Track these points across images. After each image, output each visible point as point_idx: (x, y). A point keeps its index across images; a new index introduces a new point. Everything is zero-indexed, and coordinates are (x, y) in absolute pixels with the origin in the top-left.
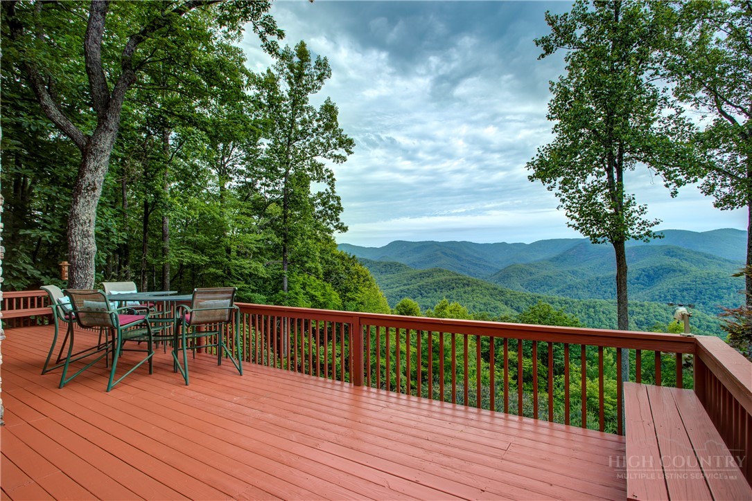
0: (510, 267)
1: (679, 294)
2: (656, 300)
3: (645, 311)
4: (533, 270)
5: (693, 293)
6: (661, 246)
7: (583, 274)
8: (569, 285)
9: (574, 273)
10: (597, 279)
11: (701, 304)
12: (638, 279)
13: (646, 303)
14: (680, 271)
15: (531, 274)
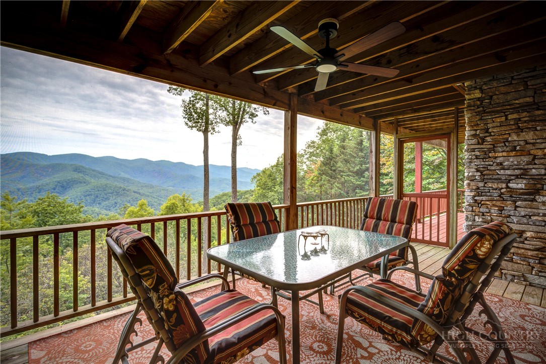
5: (92, 197)
6: (71, 165)
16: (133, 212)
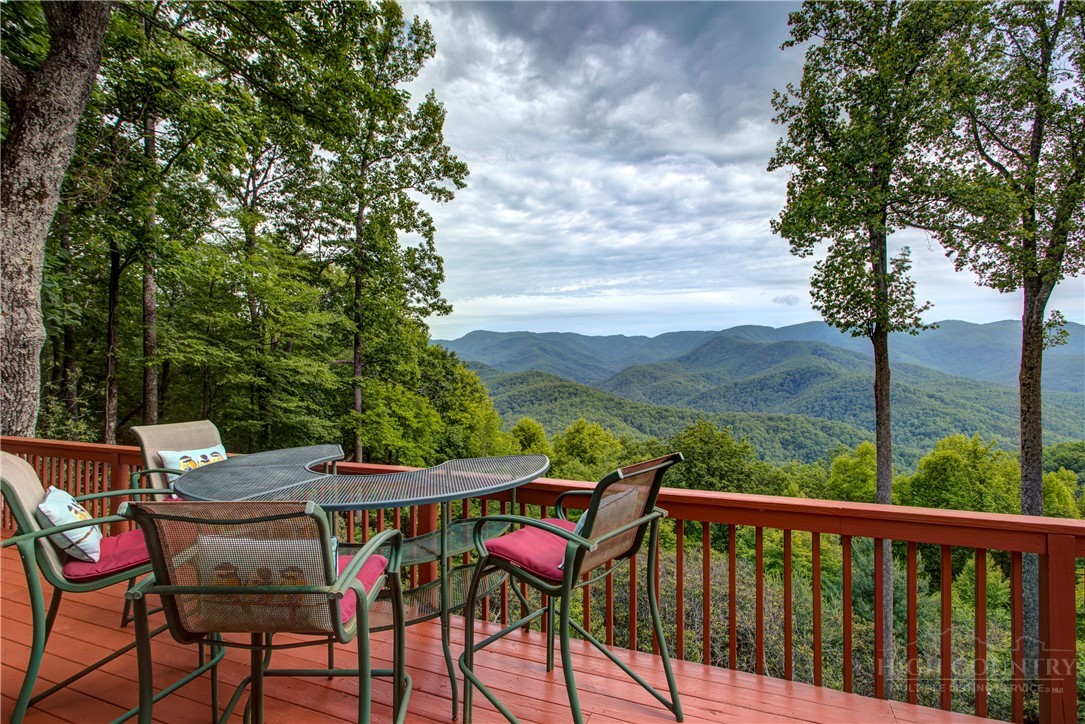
0: (629, 368)
1: (827, 404)
2: (803, 412)
3: (792, 426)
4: (658, 373)
5: (843, 402)
6: (808, 343)
7: (719, 379)
8: (702, 394)
9: (708, 377)
10: (736, 385)
11: (852, 417)
12: (782, 385)
13: (792, 416)
14: (829, 375)
15: (656, 379)
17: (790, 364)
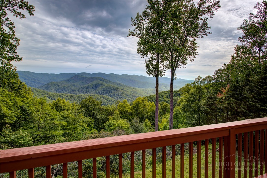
1: (103, 92)
2: (97, 94)
4: (59, 84)
5: (106, 91)
7: (77, 86)
8: (72, 90)
9: (74, 85)
10: (81, 87)
12: (93, 87)
13: (95, 95)
14: (103, 85)
15: (58, 86)
16: (121, 105)
17: (95, 82)
